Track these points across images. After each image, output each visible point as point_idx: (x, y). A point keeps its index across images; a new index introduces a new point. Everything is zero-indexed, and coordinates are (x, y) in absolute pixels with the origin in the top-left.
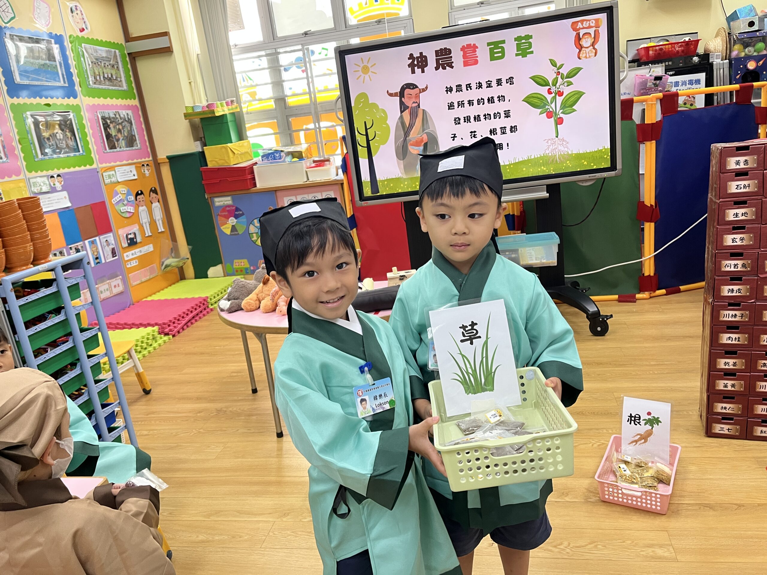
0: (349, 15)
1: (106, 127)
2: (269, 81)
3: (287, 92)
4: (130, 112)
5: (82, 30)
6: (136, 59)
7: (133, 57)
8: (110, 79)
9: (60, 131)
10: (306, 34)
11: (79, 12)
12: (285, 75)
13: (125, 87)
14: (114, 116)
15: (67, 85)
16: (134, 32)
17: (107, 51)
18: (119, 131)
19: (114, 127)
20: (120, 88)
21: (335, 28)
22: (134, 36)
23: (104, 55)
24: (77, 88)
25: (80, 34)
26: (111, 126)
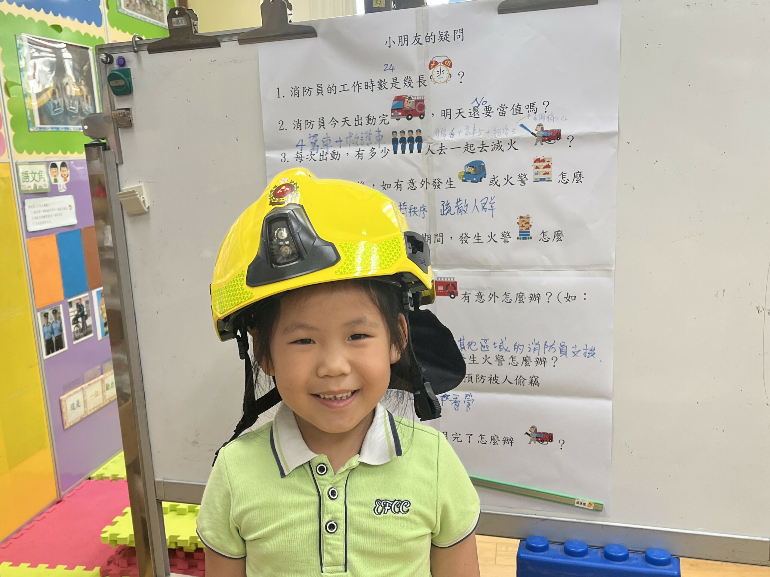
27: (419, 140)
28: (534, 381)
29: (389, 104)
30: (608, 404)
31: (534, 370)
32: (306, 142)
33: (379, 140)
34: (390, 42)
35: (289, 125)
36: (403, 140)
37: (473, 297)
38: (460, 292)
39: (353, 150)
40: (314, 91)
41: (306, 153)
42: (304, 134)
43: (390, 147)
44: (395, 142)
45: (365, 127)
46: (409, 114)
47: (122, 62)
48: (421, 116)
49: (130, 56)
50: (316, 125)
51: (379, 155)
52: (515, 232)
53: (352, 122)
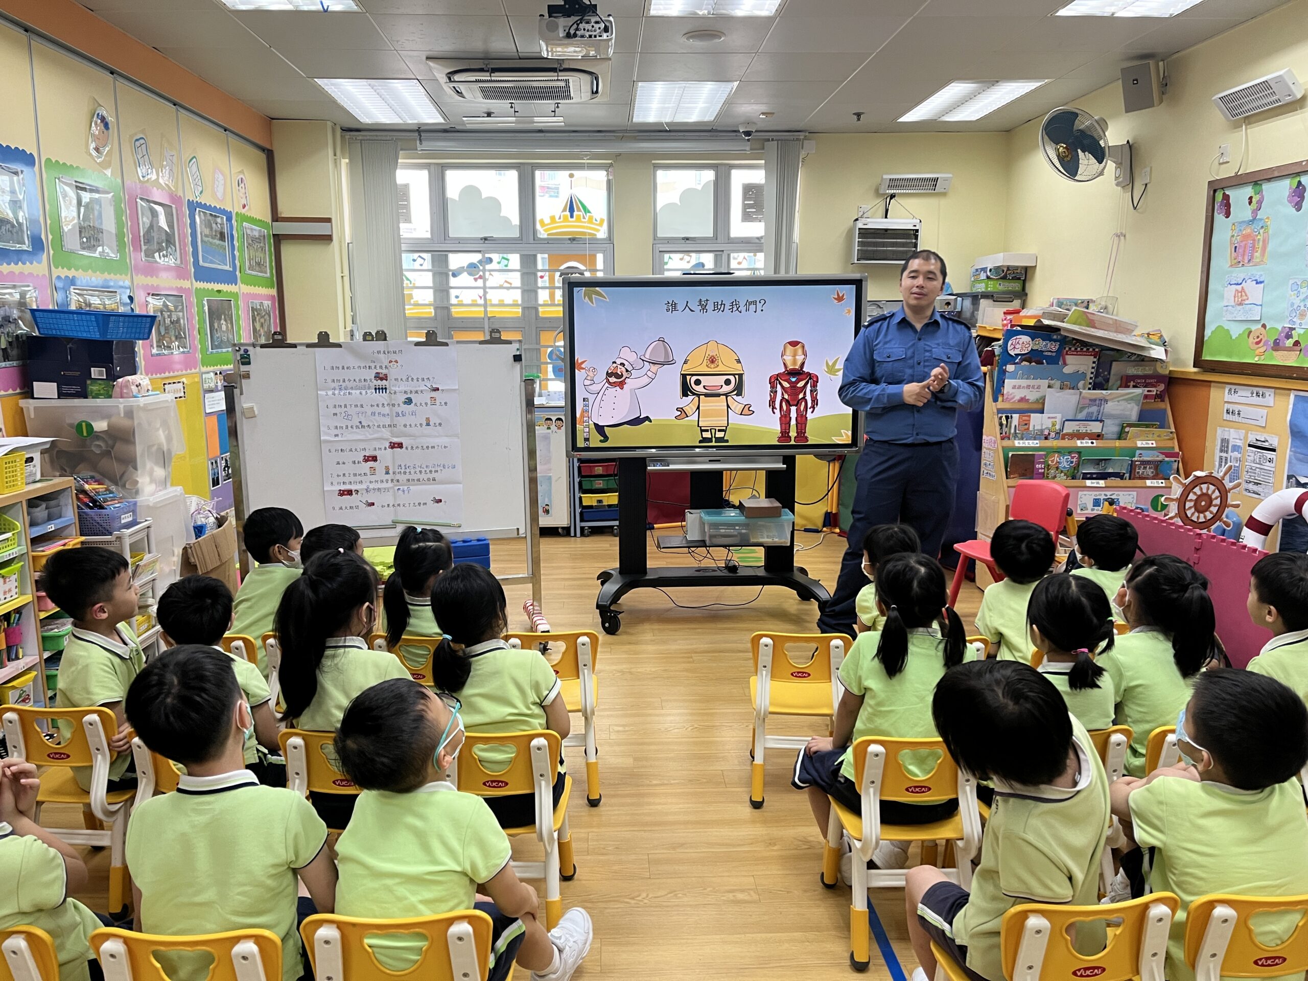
0: (538, 226)
1: (254, 320)
3: (453, 301)
4: (269, 302)
5: (244, 206)
6: (282, 242)
7: (278, 239)
8: (259, 264)
9: (224, 323)
10: (486, 239)
11: (243, 185)
12: (453, 282)
13: (268, 275)
14: (259, 307)
15: (231, 269)
16: (285, 210)
17: (260, 230)
18: (262, 325)
19: (259, 321)
20: (265, 275)
21: (521, 238)
22: (283, 215)
23: (256, 234)
24: (238, 273)
25: (243, 211)
26: (257, 319)
27: (386, 389)
28: (434, 480)
29: (374, 375)
30: (461, 486)
31: (434, 475)
32: (337, 387)
33: (369, 388)
34: (374, 353)
35: (329, 381)
36: (379, 389)
37: (409, 448)
38: (404, 446)
39: (358, 392)
40: (341, 368)
41: (337, 392)
42: (336, 385)
43: (374, 391)
44: (376, 389)
45: (363, 383)
46: (382, 379)
47: (246, 351)
48: (386, 380)
49: (250, 349)
50: (341, 381)
51: (369, 394)
52: (424, 424)
53: (357, 381)
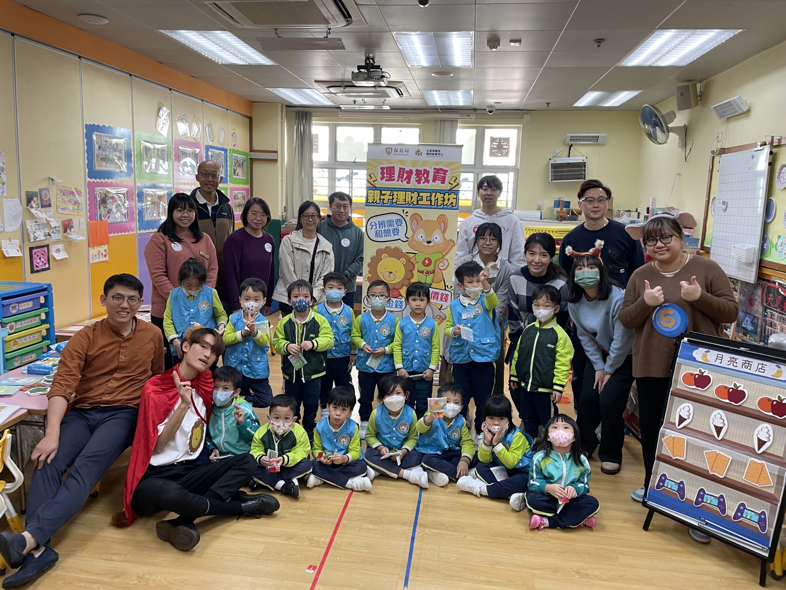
2: (327, 185)
4: (245, 192)
5: (234, 146)
6: (254, 162)
7: (252, 160)
10: (355, 162)
11: (234, 135)
12: (338, 184)
13: (245, 178)
16: (256, 147)
17: (243, 157)
22: (255, 149)
23: (240, 159)
24: (228, 178)
25: (234, 148)
